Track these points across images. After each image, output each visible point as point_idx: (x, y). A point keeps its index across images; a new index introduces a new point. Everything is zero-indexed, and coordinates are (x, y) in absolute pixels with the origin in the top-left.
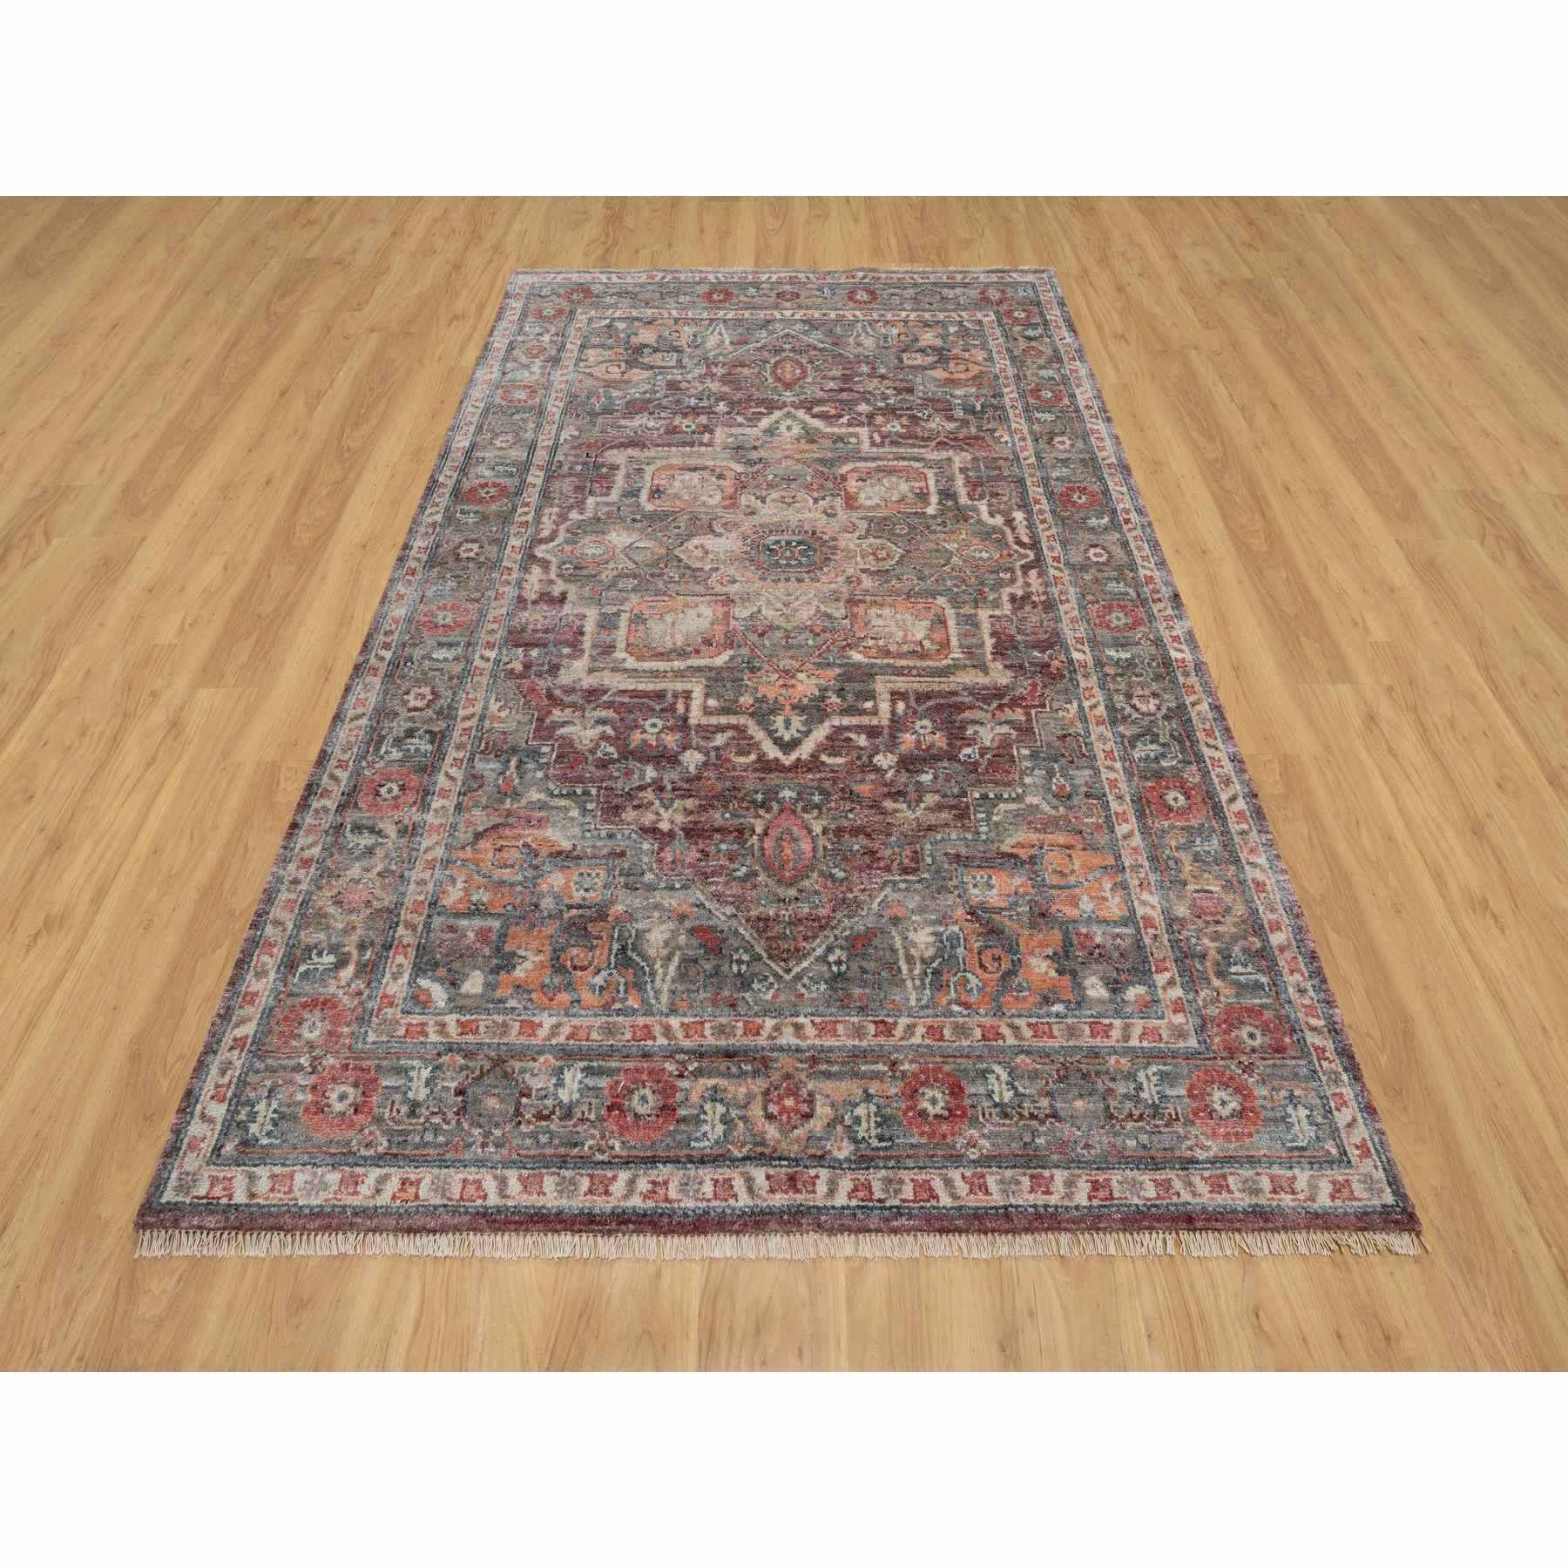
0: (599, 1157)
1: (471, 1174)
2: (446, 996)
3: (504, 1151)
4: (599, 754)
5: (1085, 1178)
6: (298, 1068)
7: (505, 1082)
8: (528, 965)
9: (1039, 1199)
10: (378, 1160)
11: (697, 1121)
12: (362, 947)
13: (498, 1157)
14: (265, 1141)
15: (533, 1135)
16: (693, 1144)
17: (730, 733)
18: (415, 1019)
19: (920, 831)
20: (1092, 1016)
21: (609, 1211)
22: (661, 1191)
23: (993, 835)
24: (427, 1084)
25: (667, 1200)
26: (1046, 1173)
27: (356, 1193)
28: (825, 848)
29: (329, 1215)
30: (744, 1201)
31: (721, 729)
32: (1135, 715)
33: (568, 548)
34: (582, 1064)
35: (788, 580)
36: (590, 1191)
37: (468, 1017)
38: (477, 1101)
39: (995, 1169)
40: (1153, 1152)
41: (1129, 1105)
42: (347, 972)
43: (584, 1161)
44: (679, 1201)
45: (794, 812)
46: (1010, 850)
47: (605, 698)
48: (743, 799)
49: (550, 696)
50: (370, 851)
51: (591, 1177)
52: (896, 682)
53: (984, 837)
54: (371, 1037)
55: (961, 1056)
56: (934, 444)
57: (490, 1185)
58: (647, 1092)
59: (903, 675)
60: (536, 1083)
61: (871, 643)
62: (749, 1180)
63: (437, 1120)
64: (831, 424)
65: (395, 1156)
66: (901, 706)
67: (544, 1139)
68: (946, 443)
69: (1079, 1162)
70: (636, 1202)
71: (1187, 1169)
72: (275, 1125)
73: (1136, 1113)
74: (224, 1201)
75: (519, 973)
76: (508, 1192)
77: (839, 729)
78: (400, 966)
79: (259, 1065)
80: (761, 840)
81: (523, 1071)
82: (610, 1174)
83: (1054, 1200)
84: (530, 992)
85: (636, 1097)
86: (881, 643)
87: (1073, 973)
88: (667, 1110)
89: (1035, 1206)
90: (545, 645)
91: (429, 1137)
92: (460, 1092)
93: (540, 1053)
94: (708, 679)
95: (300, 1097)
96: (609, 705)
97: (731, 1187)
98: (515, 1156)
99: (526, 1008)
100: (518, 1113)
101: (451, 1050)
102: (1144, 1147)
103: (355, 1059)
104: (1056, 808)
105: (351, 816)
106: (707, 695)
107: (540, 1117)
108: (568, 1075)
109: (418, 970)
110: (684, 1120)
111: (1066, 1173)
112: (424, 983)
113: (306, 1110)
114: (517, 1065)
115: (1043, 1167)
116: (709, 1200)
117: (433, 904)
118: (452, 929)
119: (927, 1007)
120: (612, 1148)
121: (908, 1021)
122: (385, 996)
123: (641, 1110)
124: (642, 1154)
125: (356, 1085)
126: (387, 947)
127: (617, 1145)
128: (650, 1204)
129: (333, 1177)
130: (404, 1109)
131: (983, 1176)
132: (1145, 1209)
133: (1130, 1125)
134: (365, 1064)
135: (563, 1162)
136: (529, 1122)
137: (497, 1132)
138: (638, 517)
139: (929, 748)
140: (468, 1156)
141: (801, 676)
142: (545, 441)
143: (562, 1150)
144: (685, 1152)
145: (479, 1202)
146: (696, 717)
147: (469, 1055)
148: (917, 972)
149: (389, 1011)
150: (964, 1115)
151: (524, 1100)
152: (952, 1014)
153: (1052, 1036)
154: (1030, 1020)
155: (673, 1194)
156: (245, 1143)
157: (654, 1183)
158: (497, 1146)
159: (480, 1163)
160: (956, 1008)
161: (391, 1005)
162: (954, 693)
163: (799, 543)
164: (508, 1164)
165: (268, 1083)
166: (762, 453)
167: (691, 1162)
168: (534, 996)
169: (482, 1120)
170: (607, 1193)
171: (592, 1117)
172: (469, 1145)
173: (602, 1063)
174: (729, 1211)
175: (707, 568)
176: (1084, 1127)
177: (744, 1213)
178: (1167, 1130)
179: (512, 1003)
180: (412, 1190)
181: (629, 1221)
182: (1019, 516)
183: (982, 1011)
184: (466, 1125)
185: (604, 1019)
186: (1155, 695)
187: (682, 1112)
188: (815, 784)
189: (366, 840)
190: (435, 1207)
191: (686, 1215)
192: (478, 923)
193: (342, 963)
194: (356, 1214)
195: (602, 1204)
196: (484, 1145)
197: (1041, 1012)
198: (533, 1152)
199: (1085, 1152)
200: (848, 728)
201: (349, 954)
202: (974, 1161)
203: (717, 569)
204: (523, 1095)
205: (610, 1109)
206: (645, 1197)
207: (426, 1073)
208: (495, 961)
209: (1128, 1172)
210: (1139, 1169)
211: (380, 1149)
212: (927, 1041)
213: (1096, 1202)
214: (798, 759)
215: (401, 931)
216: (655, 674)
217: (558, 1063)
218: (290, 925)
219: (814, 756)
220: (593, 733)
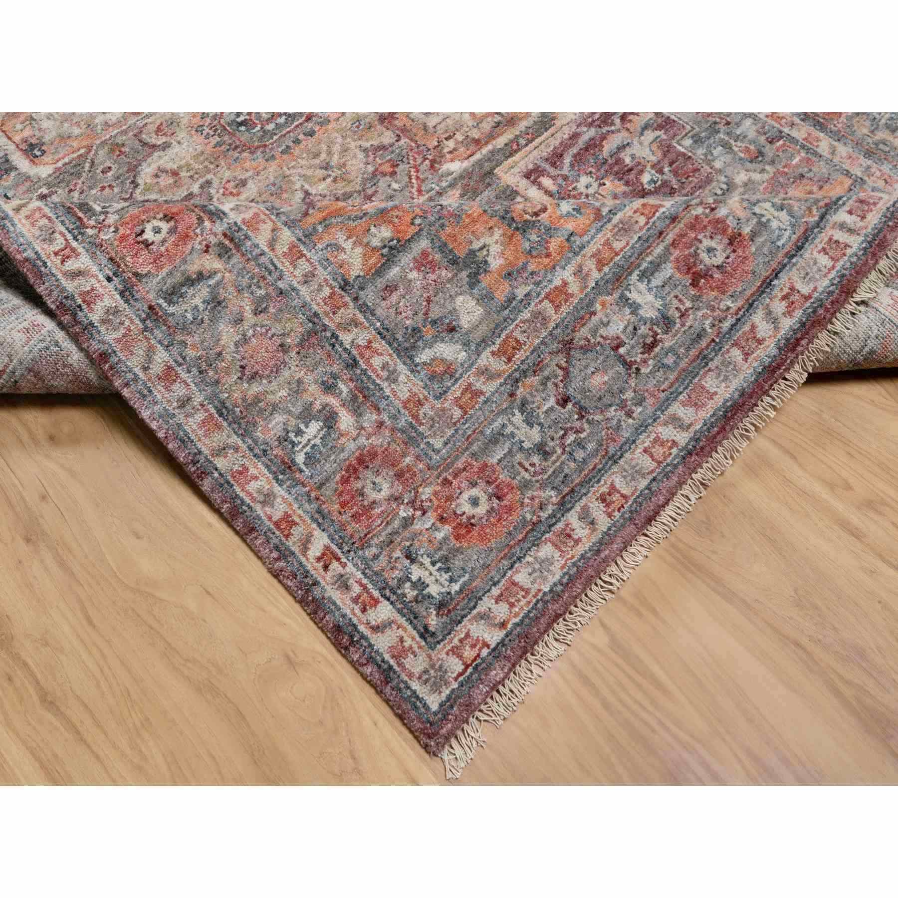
0: (726, 325)
1: (645, 441)
2: (459, 347)
3: (650, 401)
7: (590, 355)
8: (495, 249)
10: (564, 506)
11: (763, 226)
12: (329, 388)
13: (650, 411)
14: (456, 589)
15: (661, 366)
16: (780, 243)
18: (456, 391)
21: (775, 351)
22: (795, 297)
24: (531, 425)
25: (806, 298)
27: (578, 541)
29: (579, 573)
30: (855, 243)
34: (634, 277)
36: (747, 355)
37: (498, 341)
38: (584, 391)
42: (346, 420)
43: (716, 345)
44: (815, 289)
51: (735, 344)
54: (438, 443)
57: (667, 432)
58: (707, 243)
60: (617, 327)
62: (842, 226)
63: (571, 438)
65: (574, 491)
67: (670, 360)
70: (787, 324)
74: (485, 652)
75: (495, 263)
76: (687, 421)
78: (385, 366)
81: (595, 332)
82: (747, 328)
84: (524, 268)
85: (704, 256)
88: (734, 240)
91: (580, 455)
92: (564, 401)
93: (591, 303)
95: (439, 536)
97: (837, 242)
98: (662, 395)
99: (538, 284)
100: (628, 365)
101: (517, 381)
103: (446, 469)
107: (649, 348)
108: (633, 296)
109: (406, 352)
110: (754, 235)
112: (424, 357)
113: (459, 538)
114: (584, 332)
116: (833, 267)
117: (344, 286)
120: (728, 308)
122: (405, 404)
123: (719, 259)
124: (754, 289)
125: (474, 485)
127: (729, 303)
128: (798, 314)
129: (546, 550)
130: (536, 459)
135: (703, 359)
136: (645, 361)
137: (629, 395)
140: (626, 434)
143: (693, 352)
144: (780, 255)
145: (674, 451)
147: (537, 368)
149: (426, 409)
151: (622, 351)
155: (805, 290)
157: (784, 298)
158: (640, 403)
159: (642, 428)
161: (420, 403)
164: (663, 406)
167: (793, 256)
168: (531, 267)
169: (607, 400)
170: (760, 342)
171: (688, 304)
172: (619, 426)
173: (649, 259)
174: (854, 259)
177: (865, 249)
179: (521, 292)
180: (616, 497)
181: (797, 341)
184: (598, 417)
187: (746, 231)
190: (648, 488)
191: (830, 293)
192: (406, 259)
193: (330, 420)
194: (598, 552)
196: (629, 414)
198: (672, 377)
201: (325, 406)
204: (618, 347)
205: (694, 284)
206: (790, 314)
207: (518, 418)
208: (464, 275)
211: (555, 500)
215: (346, 338)
217: (616, 295)
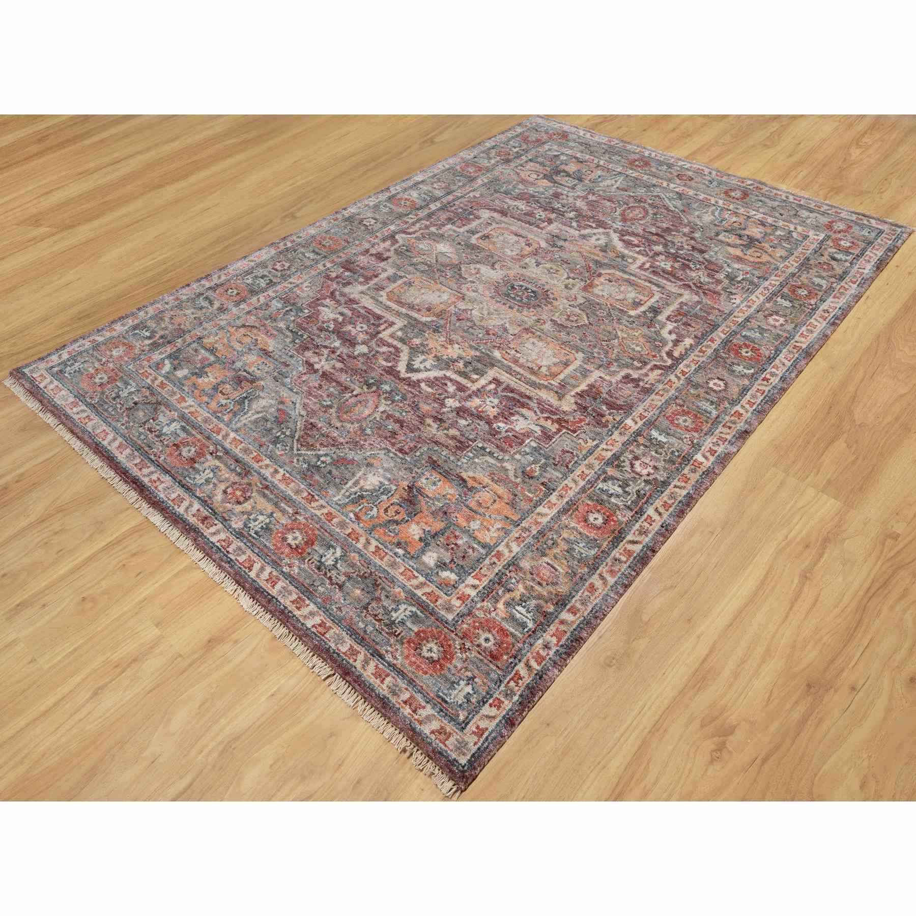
0: (152, 457)
1: (108, 430)
2: (168, 370)
3: (126, 431)
4: (325, 325)
5: (322, 618)
6: (100, 361)
7: (152, 411)
8: (206, 380)
9: (292, 607)
10: (88, 405)
11: (197, 471)
12: (162, 337)
13: (122, 431)
14: (66, 375)
15: (140, 434)
16: (187, 479)
17: (391, 349)
18: (150, 371)
19: (429, 440)
20: (412, 567)
21: (134, 475)
22: (158, 483)
23: (465, 465)
24: (129, 393)
25: (156, 488)
26: (307, 602)
27: (72, 409)
28: (375, 418)
29: (57, 409)
30: (181, 510)
31: (389, 345)
32: (628, 469)
33: (413, 240)
34: (183, 424)
35: (504, 304)
36: (136, 465)
37: (167, 382)
38: (138, 410)
39: (288, 582)
40: (366, 637)
41: (381, 611)
42: (148, 342)
43: (146, 455)
44: (159, 491)
45: (379, 395)
46: (465, 477)
47: (354, 306)
48: (363, 377)
49: (332, 293)
50: (201, 308)
51: (142, 460)
52: (503, 375)
53: (459, 463)
54: (130, 367)
55: (329, 533)
56: (681, 283)
57: (110, 437)
58: (193, 449)
59: (511, 374)
60: (161, 418)
61: (513, 352)
62: (191, 505)
63: (119, 406)
64: (626, 248)
65: (94, 407)
66: (493, 386)
67: (142, 437)
68: (690, 287)
69: (327, 611)
70: (146, 480)
71: (373, 656)
72: (75, 372)
73: (380, 617)
74: (37, 383)
75: (200, 381)
76: (112, 444)
77: (446, 377)
78: (166, 351)
79: (91, 352)
80: (351, 397)
81: (162, 412)
82: (149, 465)
83: (297, 613)
84: (196, 389)
85: (188, 448)
86: (518, 355)
87: (427, 545)
88: (193, 460)
89: (286, 608)
90: (354, 273)
91: (110, 409)
92: (136, 403)
93: (175, 410)
94: (409, 323)
95: (90, 369)
96: (353, 310)
97: (182, 502)
98: (127, 435)
99: (188, 393)
100: (144, 423)
101: (148, 388)
102: (365, 631)
103: (119, 370)
104: (516, 477)
105: (210, 293)
106: (401, 329)
107: (150, 430)
108: (174, 424)
109: (170, 357)
110: (194, 468)
111: (316, 609)
112: (167, 362)
113: (87, 375)
114: (163, 408)
115: (309, 599)
116: (169, 499)
117: (200, 338)
118: (196, 351)
119: (340, 505)
120: (159, 457)
121: (324, 504)
122: (150, 357)
123: (184, 454)
124: (166, 467)
125: (109, 378)
126: (169, 342)
127: (162, 458)
128: (149, 484)
129: (71, 399)
130: (114, 395)
131: (279, 580)
132: (332, 651)
133: (370, 618)
134: (119, 373)
135: (139, 448)
136: (144, 429)
137: (131, 424)
138: (463, 243)
139: (482, 412)
140: (114, 424)
141: (456, 346)
142: (458, 194)
143: (143, 445)
144: (182, 479)
145: (101, 440)
146: (385, 335)
147: (152, 394)
148: (353, 490)
149: (145, 362)
150: (301, 553)
151: (151, 421)
152: (347, 516)
153: (382, 559)
154: (380, 545)
155: (160, 488)
156: (61, 371)
157: (159, 479)
158: (126, 428)
159: (115, 429)
160: (352, 515)
161: (148, 361)
162: (529, 398)
163: (533, 292)
164: (123, 436)
165: (87, 359)
166: (566, 244)
167: (179, 483)
168: (196, 391)
169: (131, 416)
170: (140, 469)
171: (165, 443)
172: (118, 421)
173: (190, 429)
174: (171, 508)
175: (469, 279)
176: (348, 602)
177: (175, 513)
178: (386, 635)
179: (186, 388)
180: (87, 421)
181: (136, 483)
182: (688, 341)
183: (361, 525)
184: (125, 414)
185: (210, 416)
186: (655, 468)
187: (196, 465)
188: (404, 392)
189: (205, 304)
190: (87, 431)
191: (156, 497)
192: (207, 354)
193: (149, 338)
194: (64, 415)
195: (135, 472)
196: (123, 425)
197: (390, 547)
198: (134, 438)
199: (335, 610)
200: (451, 380)
201: (155, 336)
202: (282, 572)
203: (474, 282)
204: (153, 419)
205: (175, 445)
206: (151, 481)
207: (133, 390)
208: (197, 371)
209: (344, 633)
210: (350, 636)
211: (93, 402)
212: (322, 517)
213: (314, 630)
214: (410, 378)
215: (180, 340)
216: (388, 308)
217: (176, 418)
218: (149, 315)
219: (419, 381)
220: (332, 316)
